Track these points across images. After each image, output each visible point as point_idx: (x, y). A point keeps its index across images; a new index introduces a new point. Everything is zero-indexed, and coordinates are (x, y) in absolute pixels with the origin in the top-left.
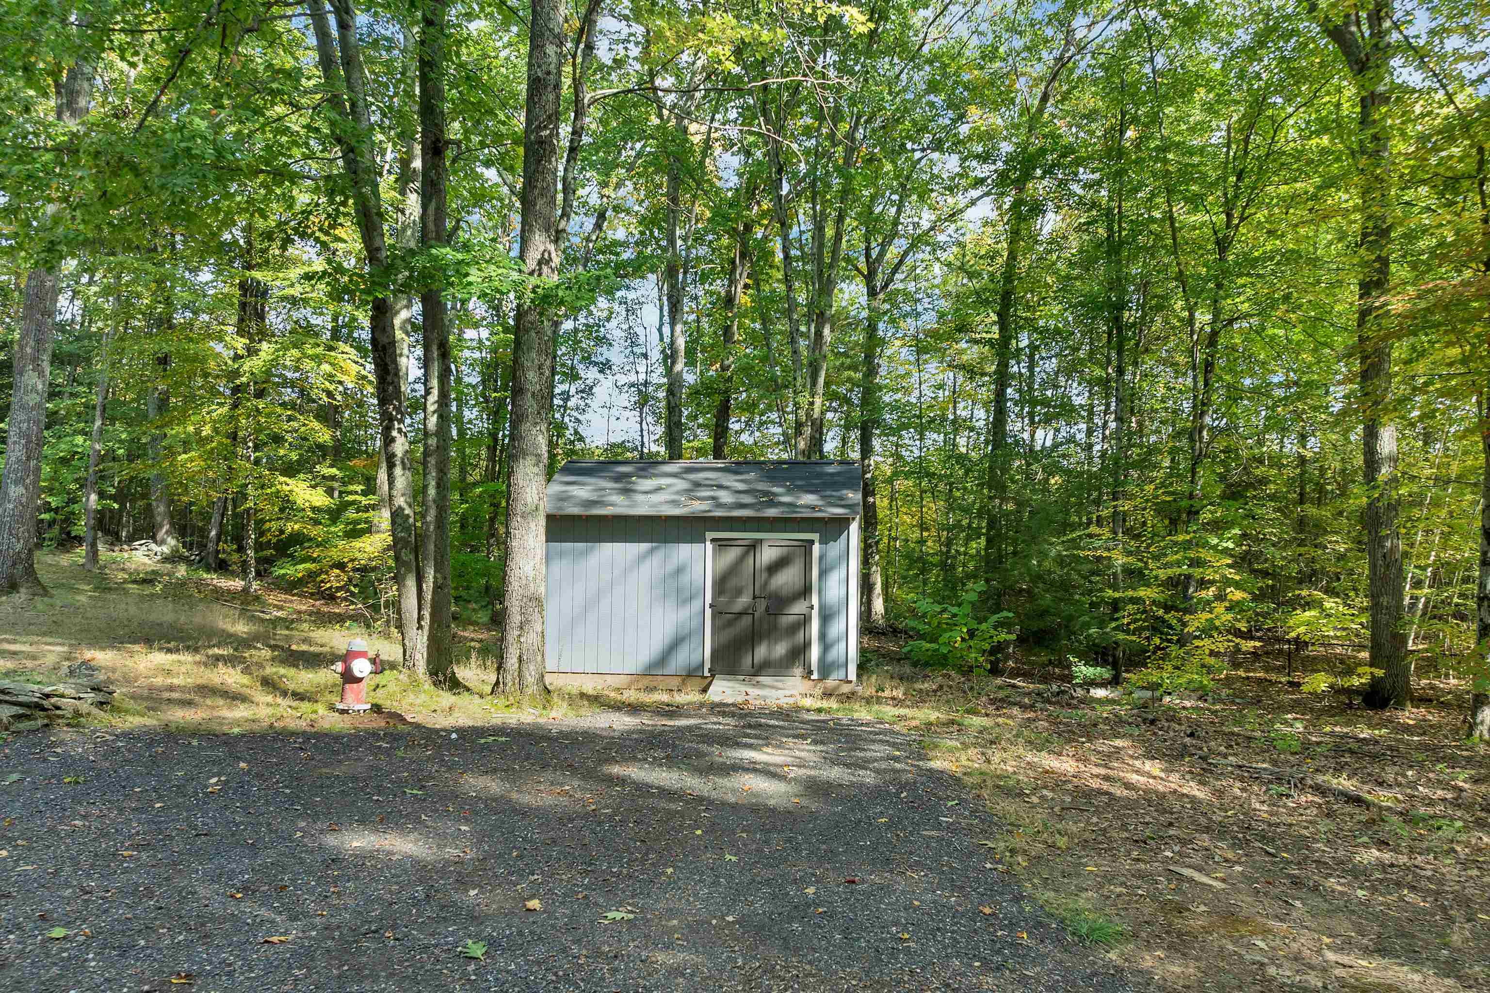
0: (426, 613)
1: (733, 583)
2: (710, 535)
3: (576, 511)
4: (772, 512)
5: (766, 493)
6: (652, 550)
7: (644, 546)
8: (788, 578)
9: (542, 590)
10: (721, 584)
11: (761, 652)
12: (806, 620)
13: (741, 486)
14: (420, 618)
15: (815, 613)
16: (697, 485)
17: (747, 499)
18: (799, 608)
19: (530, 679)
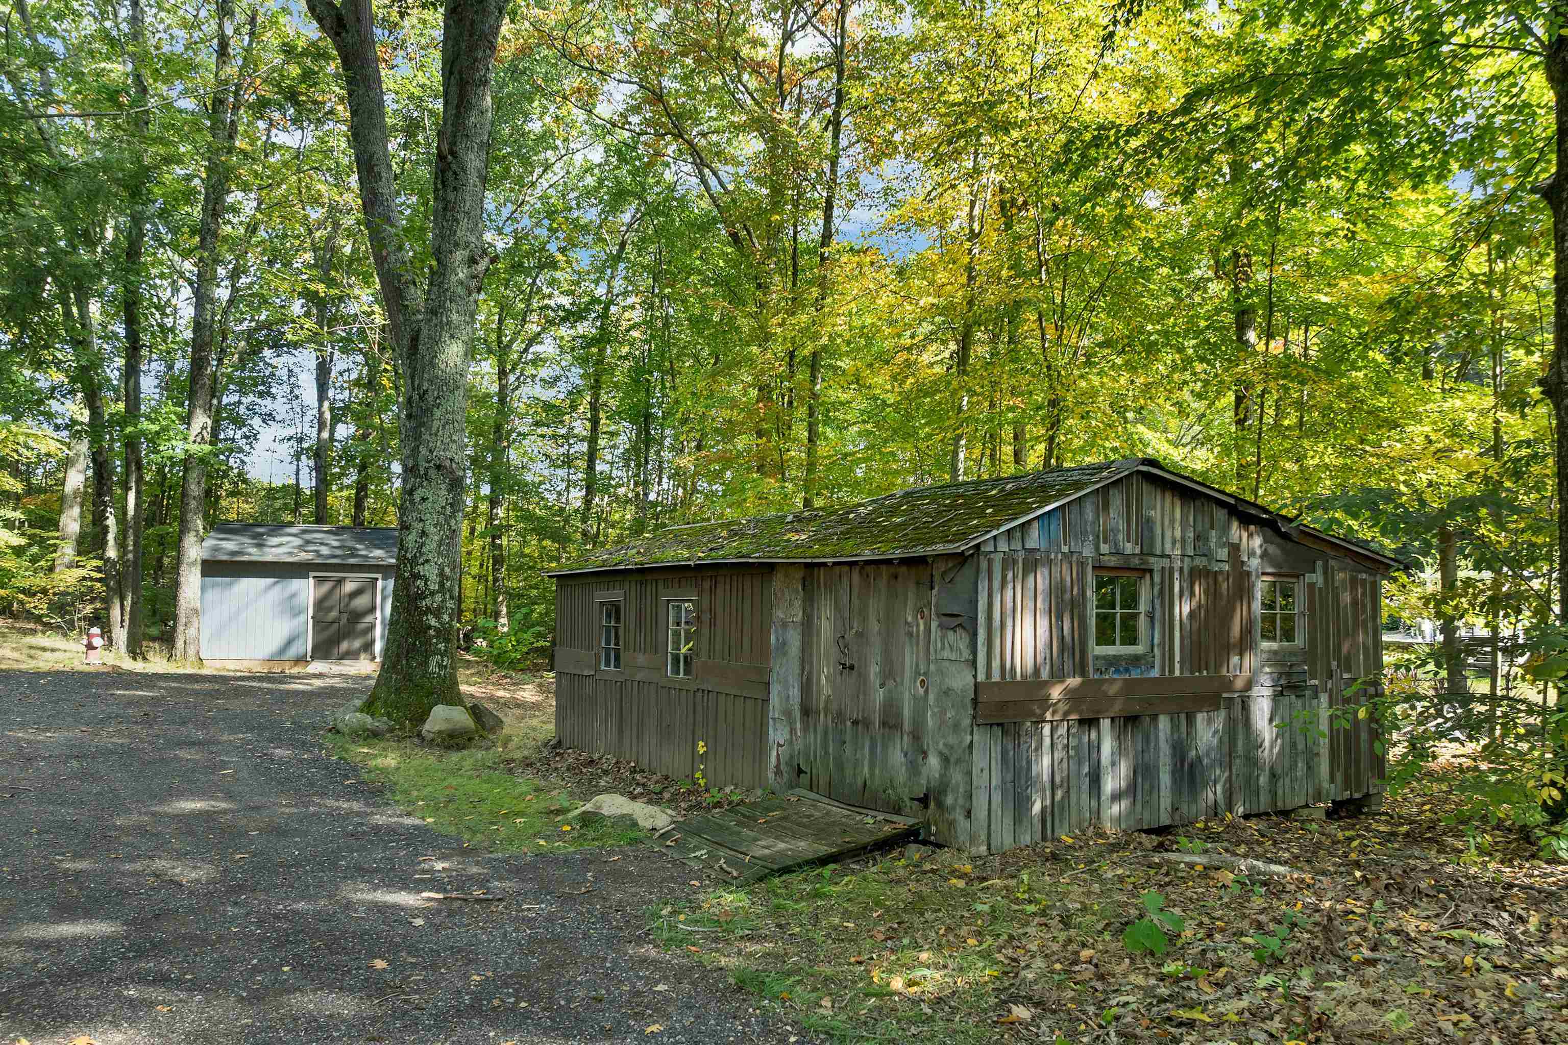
0: (127, 618)
1: (327, 604)
2: (312, 574)
3: (225, 558)
4: (352, 561)
5: (350, 549)
6: (275, 584)
7: (270, 581)
8: (361, 602)
9: (198, 605)
10: (320, 604)
11: (344, 646)
12: (372, 627)
13: (336, 544)
14: (122, 621)
15: (378, 622)
16: (308, 542)
17: (338, 552)
18: (369, 619)
19: (191, 651)
